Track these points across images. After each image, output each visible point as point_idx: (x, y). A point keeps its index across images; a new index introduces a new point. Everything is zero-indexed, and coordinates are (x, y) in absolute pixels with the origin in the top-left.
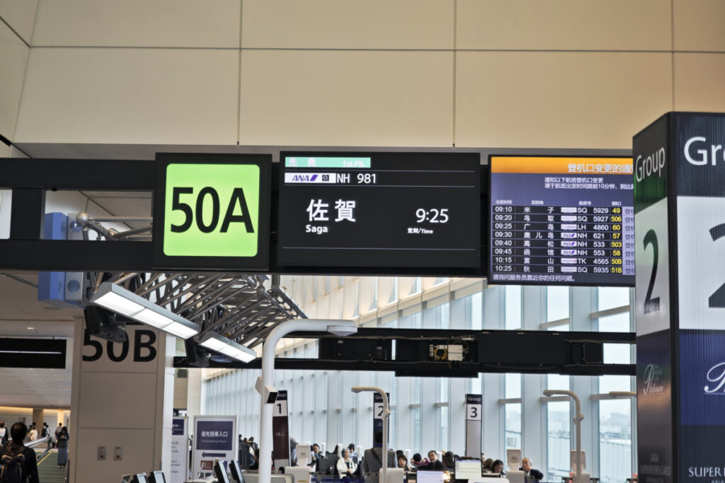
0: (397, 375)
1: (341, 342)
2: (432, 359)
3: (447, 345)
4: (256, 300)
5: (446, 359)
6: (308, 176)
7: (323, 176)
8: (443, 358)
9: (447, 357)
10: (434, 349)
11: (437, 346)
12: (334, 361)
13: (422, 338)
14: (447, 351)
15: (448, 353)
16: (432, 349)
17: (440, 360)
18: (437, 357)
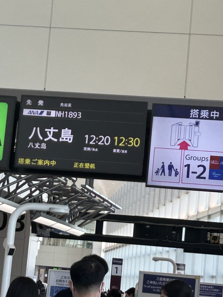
0: (185, 251)
1: (149, 227)
2: (209, 242)
3: (219, 233)
4: (74, 194)
5: (218, 243)
6: (38, 112)
7: (47, 112)
8: (216, 242)
9: (219, 241)
10: (211, 235)
11: (213, 234)
12: (143, 239)
13: (203, 227)
14: (219, 237)
15: (219, 238)
16: (209, 236)
17: (214, 243)
18: (212, 241)
